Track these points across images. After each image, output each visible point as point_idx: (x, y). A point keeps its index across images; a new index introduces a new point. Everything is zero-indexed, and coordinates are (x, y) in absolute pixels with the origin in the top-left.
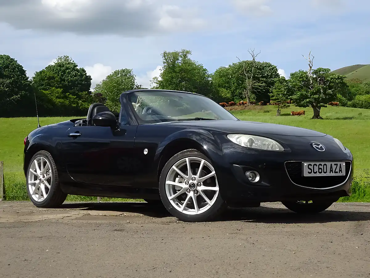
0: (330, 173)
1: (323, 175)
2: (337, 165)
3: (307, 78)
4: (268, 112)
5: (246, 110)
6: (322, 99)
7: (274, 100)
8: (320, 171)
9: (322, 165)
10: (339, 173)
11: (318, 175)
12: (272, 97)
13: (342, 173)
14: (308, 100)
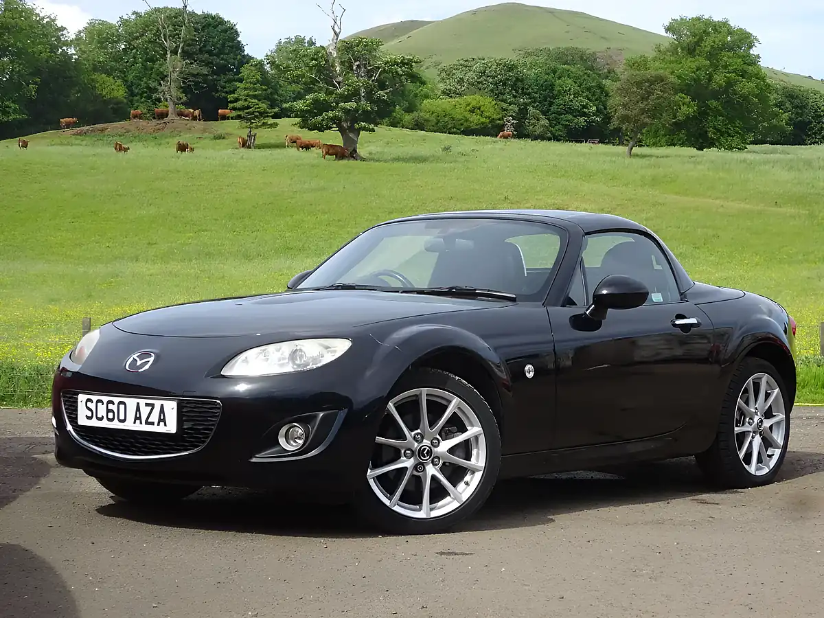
0: (135, 423)
1: (116, 425)
2: (153, 406)
3: (327, 61)
4: (224, 138)
5: (166, 131)
6: (365, 111)
7: (240, 109)
8: (111, 415)
9: (114, 404)
10: (159, 424)
11: (104, 424)
12: (231, 102)
13: (165, 425)
14: (330, 114)
